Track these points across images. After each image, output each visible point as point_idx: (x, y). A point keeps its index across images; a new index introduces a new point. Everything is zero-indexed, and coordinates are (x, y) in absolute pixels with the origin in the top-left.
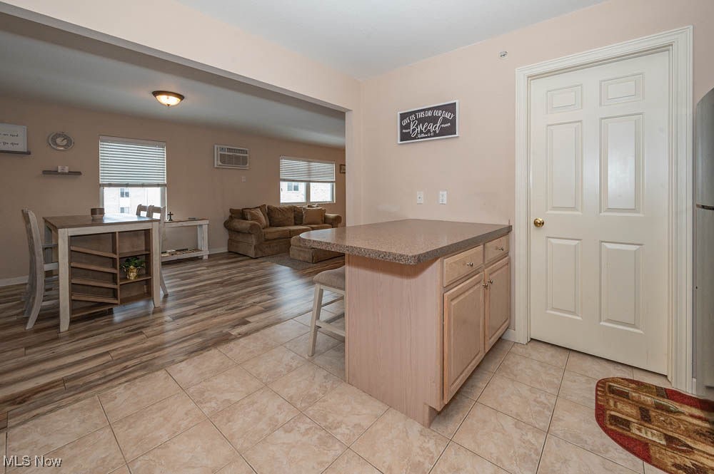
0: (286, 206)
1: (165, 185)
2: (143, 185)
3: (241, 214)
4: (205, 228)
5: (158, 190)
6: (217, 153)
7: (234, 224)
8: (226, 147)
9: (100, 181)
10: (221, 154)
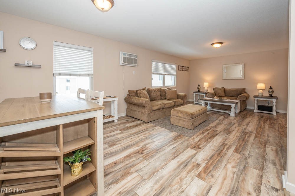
0: (156, 88)
1: (92, 76)
2: (80, 75)
3: (137, 94)
4: (116, 102)
5: (88, 78)
6: (121, 56)
7: (133, 100)
8: (126, 53)
9: (54, 72)
10: (123, 57)
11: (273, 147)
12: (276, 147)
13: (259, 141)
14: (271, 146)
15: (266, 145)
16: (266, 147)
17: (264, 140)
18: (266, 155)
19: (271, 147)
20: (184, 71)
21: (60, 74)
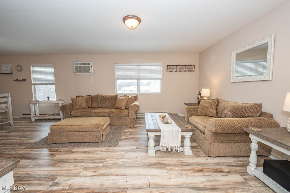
1: (54, 84)
8: (78, 62)
9: (32, 83)
10: (75, 67)
20: (181, 71)
21: (36, 84)
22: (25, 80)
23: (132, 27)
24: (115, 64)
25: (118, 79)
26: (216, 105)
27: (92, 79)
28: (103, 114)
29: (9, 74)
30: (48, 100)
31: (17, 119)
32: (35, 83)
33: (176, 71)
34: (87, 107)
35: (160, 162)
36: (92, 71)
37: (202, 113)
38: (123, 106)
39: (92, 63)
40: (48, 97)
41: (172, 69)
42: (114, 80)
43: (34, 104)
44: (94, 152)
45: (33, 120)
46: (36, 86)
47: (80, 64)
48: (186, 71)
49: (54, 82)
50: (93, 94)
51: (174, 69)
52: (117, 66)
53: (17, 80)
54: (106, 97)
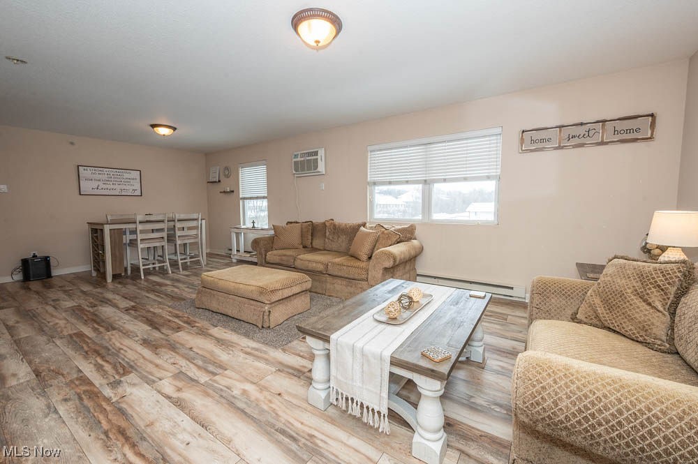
2: (257, 198)
8: (299, 153)
9: (241, 196)
10: (295, 162)
11: (16, 383)
12: (9, 388)
13: (63, 375)
14: (22, 383)
15: (37, 376)
16: (34, 371)
17: (51, 386)
18: (22, 359)
19: (22, 381)
20: (582, 145)
21: (244, 198)
22: (233, 191)
23: (317, 42)
24: (370, 148)
25: (375, 183)
26: (673, 290)
27: (323, 186)
28: (314, 265)
29: (215, 182)
30: (254, 227)
31: (223, 256)
32: (244, 196)
33: (560, 148)
34: (301, 246)
35: (312, 436)
36: (321, 167)
37: (597, 317)
38: (363, 253)
39: (321, 152)
40: (253, 222)
41: (542, 141)
42: (364, 186)
43: (236, 233)
44: (232, 346)
45: (234, 261)
46: (246, 201)
47: (303, 155)
48: (607, 143)
49: (266, 195)
50: (318, 219)
51: (549, 140)
52: (374, 151)
53: (224, 192)
54: (339, 226)
